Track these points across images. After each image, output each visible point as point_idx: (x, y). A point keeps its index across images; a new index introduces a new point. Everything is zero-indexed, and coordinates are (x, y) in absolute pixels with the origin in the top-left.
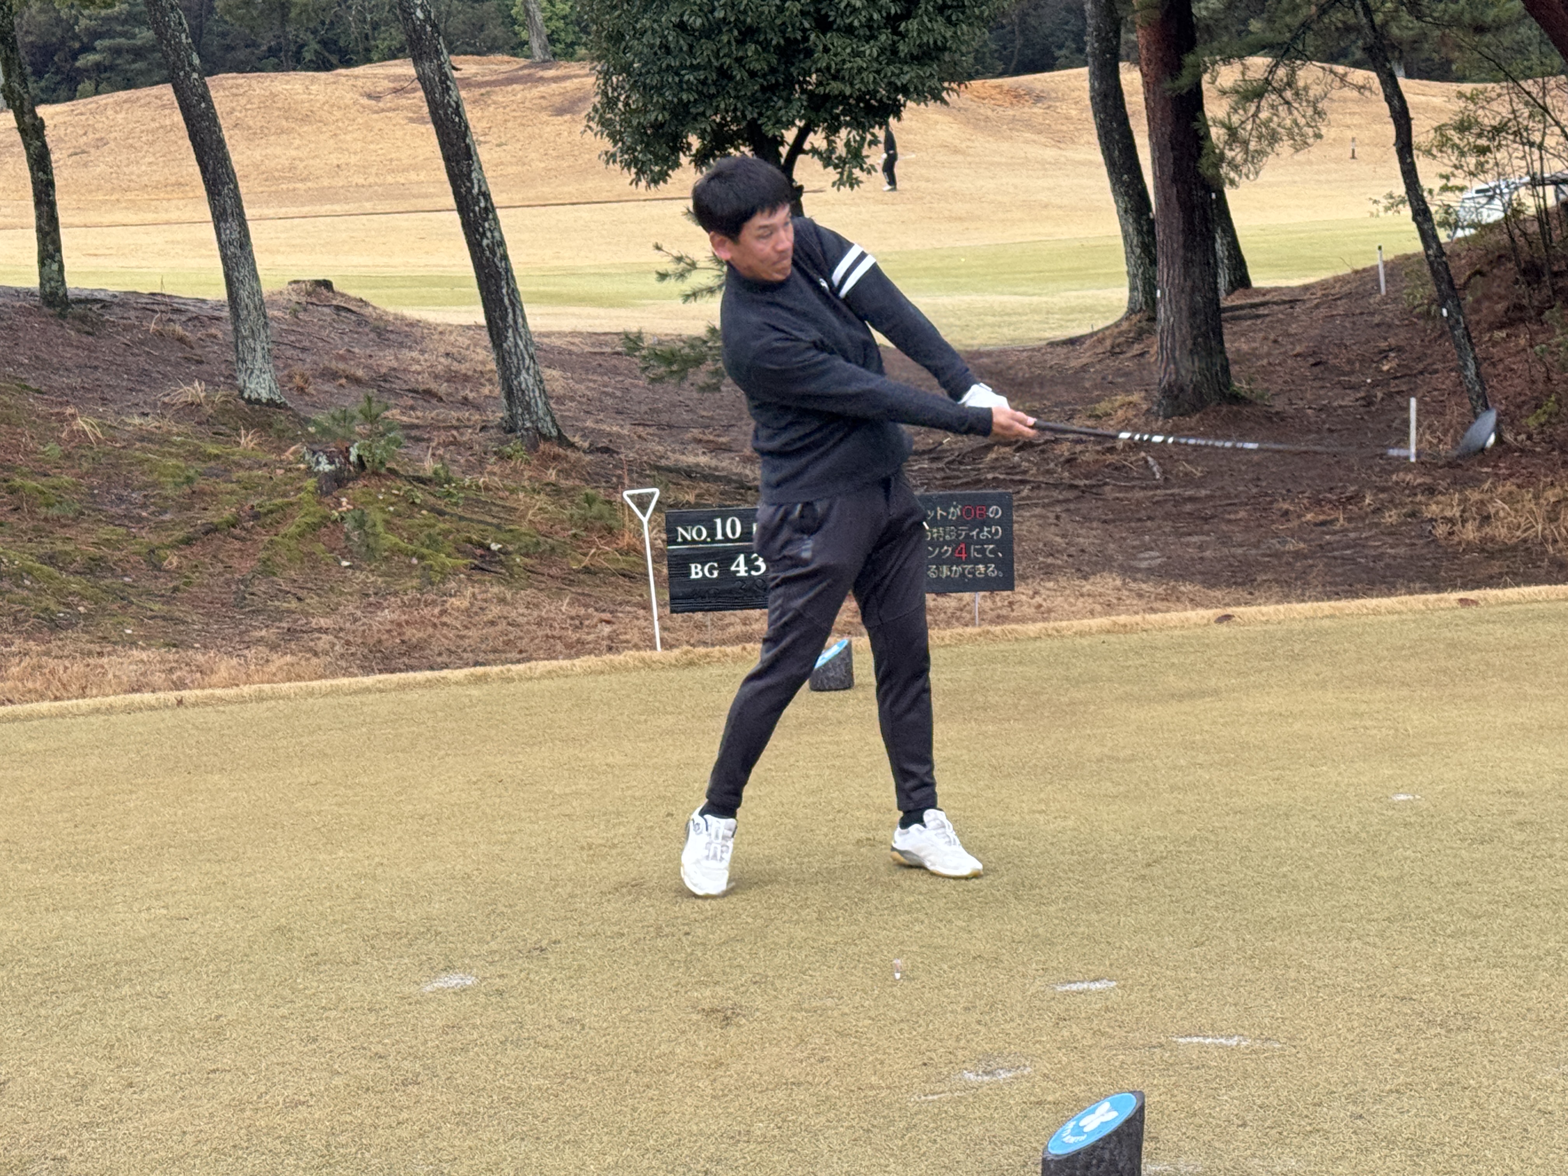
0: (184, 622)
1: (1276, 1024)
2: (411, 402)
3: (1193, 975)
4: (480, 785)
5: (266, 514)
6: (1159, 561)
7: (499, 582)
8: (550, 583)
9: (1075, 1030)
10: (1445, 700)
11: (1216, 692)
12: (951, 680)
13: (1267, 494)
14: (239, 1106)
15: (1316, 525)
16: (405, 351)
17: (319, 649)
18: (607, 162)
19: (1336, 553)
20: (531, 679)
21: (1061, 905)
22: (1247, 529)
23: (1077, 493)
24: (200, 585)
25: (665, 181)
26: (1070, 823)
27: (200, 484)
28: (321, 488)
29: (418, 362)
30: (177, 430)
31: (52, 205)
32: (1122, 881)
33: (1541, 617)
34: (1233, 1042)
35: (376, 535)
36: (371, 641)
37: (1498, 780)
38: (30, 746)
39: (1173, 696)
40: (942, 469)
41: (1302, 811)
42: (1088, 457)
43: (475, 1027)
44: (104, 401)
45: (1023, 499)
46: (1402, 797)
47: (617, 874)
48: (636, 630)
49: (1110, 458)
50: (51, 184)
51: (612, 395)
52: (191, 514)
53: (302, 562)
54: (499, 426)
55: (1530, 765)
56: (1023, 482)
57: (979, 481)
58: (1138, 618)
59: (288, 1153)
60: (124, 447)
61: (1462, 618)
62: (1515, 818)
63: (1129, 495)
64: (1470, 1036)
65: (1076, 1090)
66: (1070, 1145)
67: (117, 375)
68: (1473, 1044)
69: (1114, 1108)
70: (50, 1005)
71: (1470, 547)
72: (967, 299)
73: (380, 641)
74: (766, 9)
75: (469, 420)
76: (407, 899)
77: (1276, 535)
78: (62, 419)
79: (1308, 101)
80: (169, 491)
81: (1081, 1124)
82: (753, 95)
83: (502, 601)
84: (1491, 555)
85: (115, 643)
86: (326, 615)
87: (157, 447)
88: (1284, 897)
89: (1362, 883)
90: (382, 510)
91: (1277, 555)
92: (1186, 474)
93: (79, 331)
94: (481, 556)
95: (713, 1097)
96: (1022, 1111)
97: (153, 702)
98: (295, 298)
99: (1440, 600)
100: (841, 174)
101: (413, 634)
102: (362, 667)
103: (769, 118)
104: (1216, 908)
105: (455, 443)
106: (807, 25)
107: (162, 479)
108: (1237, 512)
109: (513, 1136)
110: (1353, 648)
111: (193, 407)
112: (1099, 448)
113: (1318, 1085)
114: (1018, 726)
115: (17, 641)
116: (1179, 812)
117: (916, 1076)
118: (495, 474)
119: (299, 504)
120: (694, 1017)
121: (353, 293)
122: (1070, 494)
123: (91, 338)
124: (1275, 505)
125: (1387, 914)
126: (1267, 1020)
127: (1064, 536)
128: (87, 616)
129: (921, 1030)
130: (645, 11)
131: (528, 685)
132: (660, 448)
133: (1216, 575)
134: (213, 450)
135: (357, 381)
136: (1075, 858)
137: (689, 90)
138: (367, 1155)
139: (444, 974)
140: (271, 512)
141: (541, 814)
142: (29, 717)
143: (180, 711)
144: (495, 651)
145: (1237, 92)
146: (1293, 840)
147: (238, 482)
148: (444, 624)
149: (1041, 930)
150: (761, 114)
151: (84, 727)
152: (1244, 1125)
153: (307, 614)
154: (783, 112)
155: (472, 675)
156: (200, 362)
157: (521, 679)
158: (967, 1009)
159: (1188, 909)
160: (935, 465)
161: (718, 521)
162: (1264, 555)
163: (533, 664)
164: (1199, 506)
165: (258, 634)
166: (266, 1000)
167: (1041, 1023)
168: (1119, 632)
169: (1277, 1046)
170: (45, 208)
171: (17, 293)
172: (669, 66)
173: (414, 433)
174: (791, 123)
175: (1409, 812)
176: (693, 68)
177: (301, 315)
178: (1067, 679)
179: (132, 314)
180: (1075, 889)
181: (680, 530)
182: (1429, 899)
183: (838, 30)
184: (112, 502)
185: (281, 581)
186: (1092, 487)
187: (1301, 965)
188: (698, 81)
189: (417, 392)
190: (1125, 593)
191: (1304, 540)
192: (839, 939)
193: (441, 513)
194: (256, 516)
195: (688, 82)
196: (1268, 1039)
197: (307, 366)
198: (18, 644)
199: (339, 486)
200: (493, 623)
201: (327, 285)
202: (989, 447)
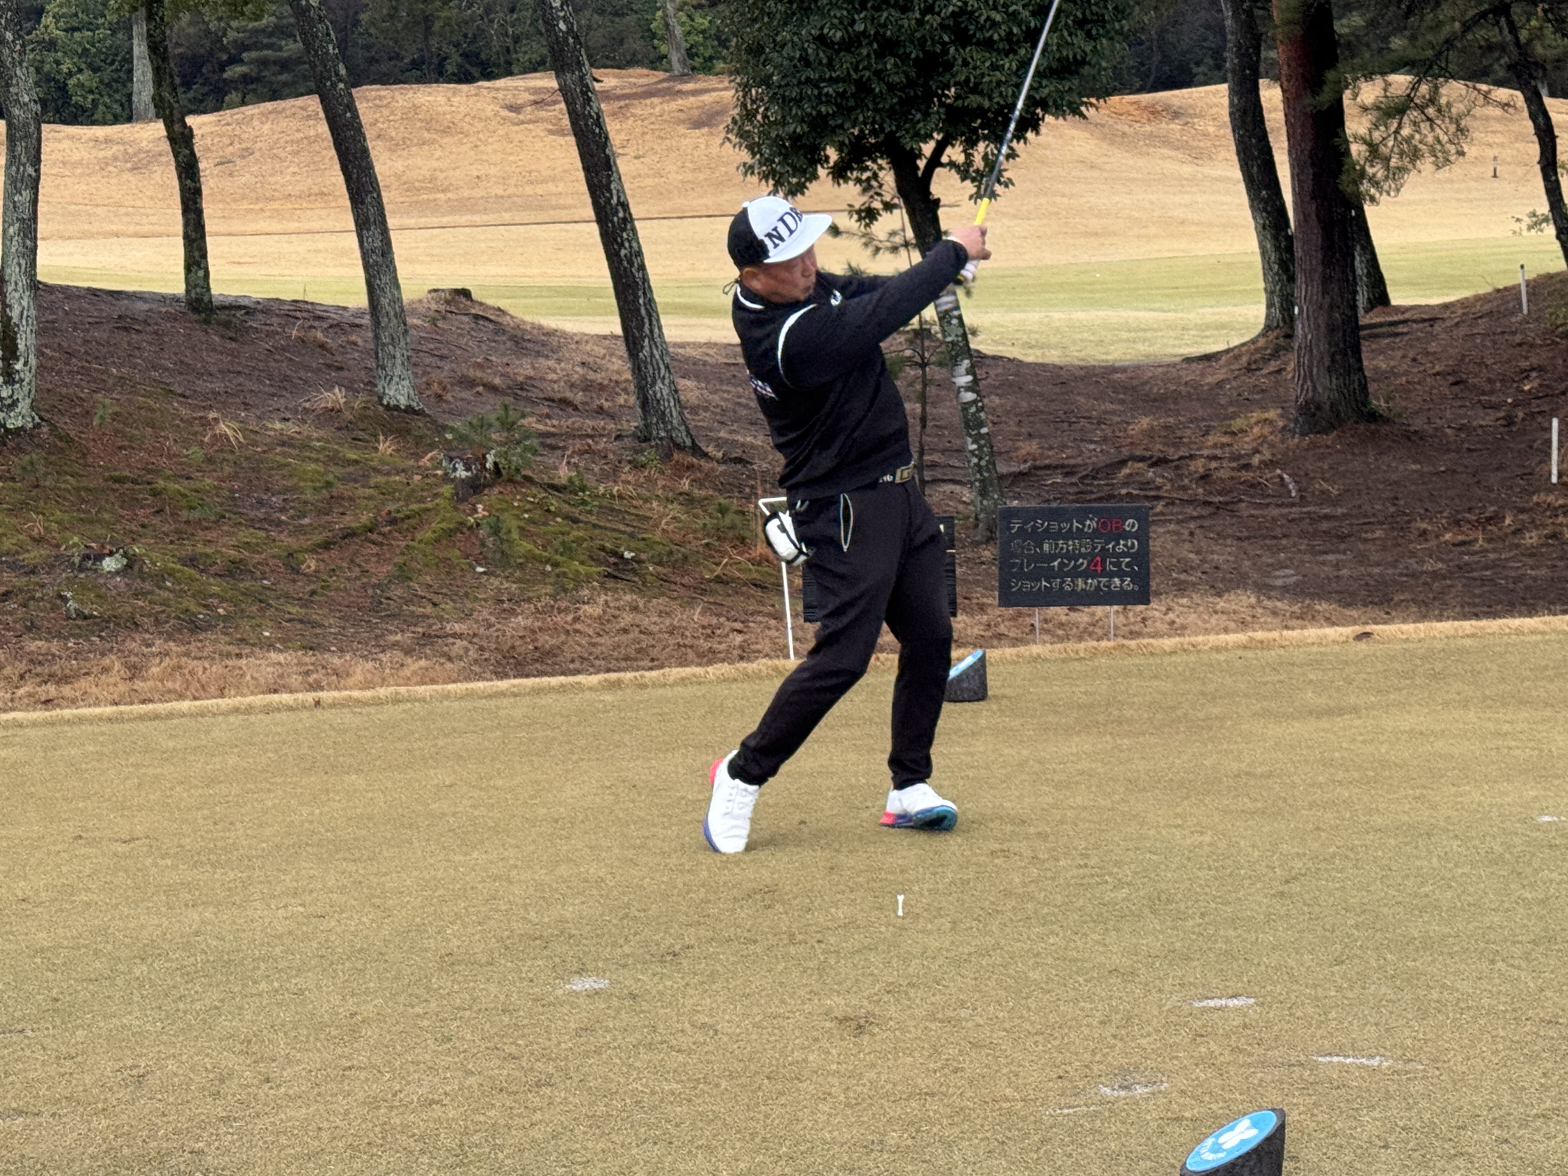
0: (321, 626)
1: (1418, 1044)
2: (546, 410)
3: (1333, 993)
4: (614, 789)
5: (402, 520)
6: (1294, 579)
7: (632, 591)
8: (683, 591)
9: (1213, 1047)
11: (1355, 710)
12: (1085, 693)
13: (1405, 514)
14: (373, 1103)
15: (1454, 545)
16: (541, 360)
17: (453, 654)
18: (745, 174)
19: (1475, 574)
20: (665, 685)
21: (1199, 921)
22: (1384, 549)
23: (1211, 510)
24: (338, 589)
25: (803, 194)
26: (1207, 839)
27: (340, 488)
28: (457, 494)
29: (554, 371)
30: (317, 436)
31: (199, 213)
32: (1259, 897)
34: (1375, 1062)
35: (511, 542)
36: (505, 648)
38: (171, 744)
39: (1311, 712)
40: (1075, 484)
41: (1444, 830)
42: (1224, 474)
43: (608, 1030)
44: (246, 406)
45: (1158, 514)
46: (1547, 819)
47: (750, 880)
48: (767, 641)
49: (1246, 475)
50: (198, 193)
51: (746, 406)
52: (329, 518)
53: (438, 568)
54: (634, 436)
56: (1158, 498)
57: (1114, 496)
58: (1275, 634)
59: (422, 1152)
60: (264, 452)
63: (1265, 512)
65: (1214, 1107)
66: (1208, 1162)
67: (259, 381)
69: (1255, 1125)
70: (189, 1000)
72: (1102, 314)
73: (513, 647)
74: (906, 23)
75: (604, 429)
76: (541, 902)
77: (1413, 554)
78: (205, 423)
79: (1450, 118)
80: (309, 496)
81: (1220, 1141)
82: (892, 107)
83: (635, 609)
85: (254, 645)
86: (459, 620)
87: (297, 452)
88: (1426, 917)
89: (1506, 905)
90: (517, 517)
91: (1413, 575)
92: (1323, 492)
93: (223, 337)
94: (615, 564)
95: (847, 1105)
96: (1159, 1126)
97: (291, 703)
98: (434, 306)
100: (979, 187)
101: (547, 641)
102: (496, 673)
103: (907, 131)
104: (1356, 926)
105: (589, 451)
106: (946, 38)
107: (302, 484)
108: (1373, 532)
109: (646, 1140)
110: (1495, 667)
111: (333, 412)
112: (1234, 465)
113: (1461, 1108)
114: (1153, 740)
115: (158, 642)
116: (1318, 829)
117: (1050, 1090)
118: (629, 483)
119: (436, 509)
120: (828, 1025)
121: (490, 302)
122: (1205, 511)
123: (234, 345)
124: (1413, 525)
125: (1532, 937)
126: (1409, 1041)
127: (1198, 553)
128: (226, 618)
129: (1057, 1042)
130: (785, 24)
131: (661, 691)
133: (1352, 594)
134: (352, 455)
135: (493, 389)
136: (1212, 873)
137: (828, 102)
138: (501, 1156)
139: (576, 977)
140: (408, 517)
141: (674, 820)
142: (170, 715)
143: (318, 712)
144: (626, 659)
145: (1379, 108)
146: (1435, 860)
147: (376, 487)
148: (577, 631)
149: (1178, 945)
150: (899, 127)
151: (224, 726)
152: (1386, 1147)
153: (441, 619)
154: (921, 125)
155: (606, 680)
156: (341, 369)
157: (654, 685)
158: (1102, 1023)
159: (1328, 927)
160: (1068, 480)
162: (1401, 575)
163: (666, 670)
164: (1335, 524)
165: (392, 638)
166: (402, 999)
167: (1178, 1039)
168: (1256, 648)
169: (1421, 1067)
170: (192, 215)
171: (163, 299)
172: (808, 79)
173: (549, 441)
174: (928, 137)
175: (1554, 834)
176: (833, 81)
177: (440, 324)
178: (1203, 694)
179: (275, 320)
180: (1213, 905)
183: (978, 43)
184: (252, 505)
185: (417, 587)
186: (1227, 503)
187: (1444, 986)
188: (837, 93)
189: (553, 400)
190: (1260, 610)
191: (1442, 561)
192: (973, 950)
193: (575, 521)
194: (393, 522)
195: (827, 94)
196: (1410, 1060)
197: (445, 373)
198: (159, 644)
199: (475, 493)
200: (625, 631)
201: (465, 293)
202: (1123, 463)
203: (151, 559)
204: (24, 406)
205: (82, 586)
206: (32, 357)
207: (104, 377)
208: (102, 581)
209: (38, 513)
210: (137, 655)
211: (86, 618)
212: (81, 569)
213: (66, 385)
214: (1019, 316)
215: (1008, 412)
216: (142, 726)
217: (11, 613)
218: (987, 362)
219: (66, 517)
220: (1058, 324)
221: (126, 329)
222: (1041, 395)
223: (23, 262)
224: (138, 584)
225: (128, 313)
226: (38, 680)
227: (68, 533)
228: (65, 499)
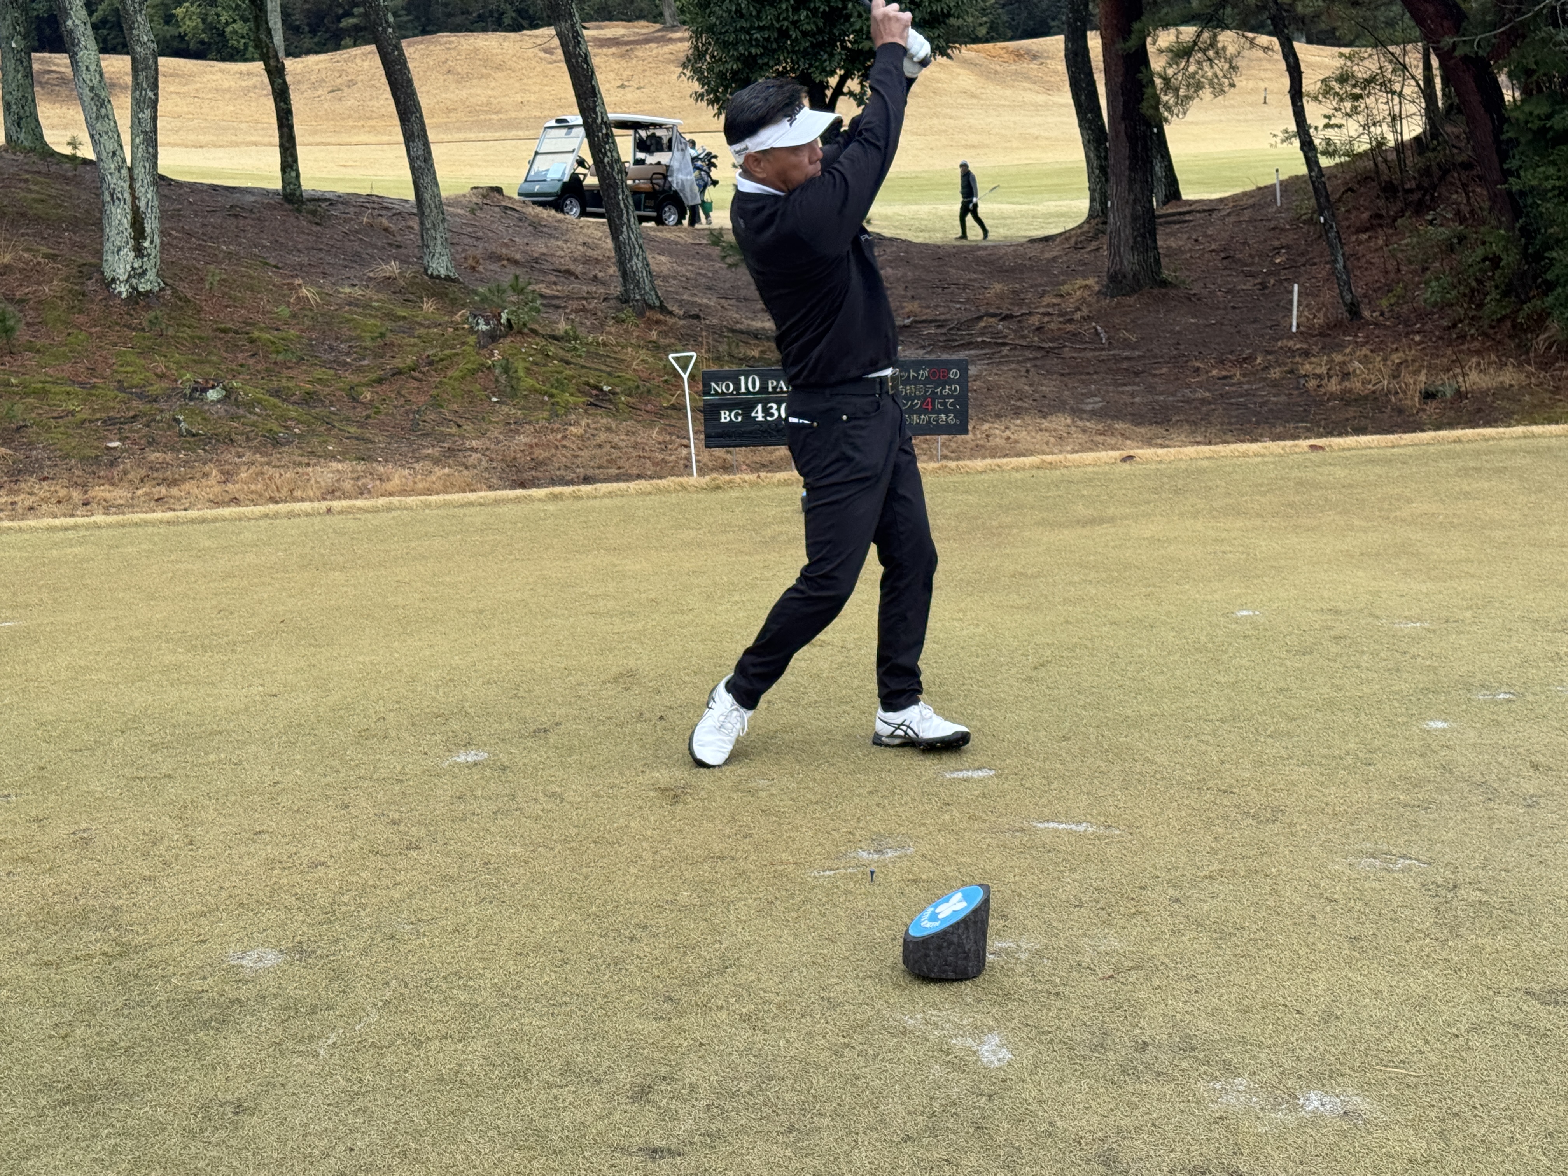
0: (372, 442)
1: (1118, 812)
2: (554, 279)
3: (1058, 766)
5: (438, 362)
6: (1100, 405)
7: (608, 416)
8: (646, 416)
9: (956, 813)
10: (1290, 529)
11: (1112, 520)
13: (1184, 355)
14: (270, 864)
15: (1219, 379)
16: (552, 241)
17: (469, 464)
18: (697, 100)
19: (1233, 401)
22: (1168, 382)
23: (1043, 353)
24: (387, 414)
26: (980, 630)
27: (390, 338)
28: (479, 343)
29: (562, 249)
30: (377, 298)
31: (291, 127)
32: (1012, 681)
33: (1372, 461)
34: (1082, 828)
35: (519, 379)
36: (509, 459)
37: (1322, 598)
38: (207, 543)
39: (1078, 522)
40: (945, 334)
41: (1164, 623)
42: (1053, 326)
43: (476, 798)
44: (324, 275)
45: (1003, 357)
46: (1245, 613)
47: (618, 666)
49: (1070, 327)
50: (289, 112)
51: (705, 276)
52: (382, 360)
53: (463, 398)
54: (617, 298)
55: (1349, 587)
56: (1004, 344)
57: (971, 343)
58: (1061, 457)
60: (336, 310)
61: (1310, 459)
62: (1332, 633)
63: (1081, 355)
64: (1276, 828)
65: (947, 870)
66: (927, 928)
67: (336, 256)
68: (1278, 834)
69: (966, 898)
71: (1332, 396)
73: (515, 459)
75: (596, 293)
76: (450, 683)
77: (1188, 386)
78: (292, 287)
79: (1225, 59)
80: (368, 343)
81: (937, 911)
82: (806, 49)
83: (609, 429)
84: (1348, 404)
85: (320, 457)
86: (477, 438)
87: (360, 310)
88: (1140, 698)
89: (1204, 688)
90: (524, 360)
91: (1188, 401)
92: (1125, 340)
93: (310, 222)
94: (596, 395)
95: (653, 868)
96: (900, 888)
97: (309, 510)
98: (475, 200)
99: (1296, 446)
101: (541, 454)
103: (817, 68)
105: (584, 310)
107: (363, 334)
108: (1161, 368)
110: (1223, 484)
111: (389, 281)
112: (1061, 319)
113: (1145, 870)
116: (1067, 622)
117: (818, 854)
118: (611, 333)
119: (463, 354)
120: (652, 794)
122: (1039, 355)
123: (319, 228)
124: (1189, 364)
125: (1220, 716)
126: (1112, 808)
127: (1031, 385)
128: (300, 436)
129: (832, 811)
132: (737, 316)
133: (1142, 416)
134: (402, 313)
135: (516, 262)
136: (979, 660)
137: (757, 46)
138: (363, 914)
139: (462, 751)
140: (442, 360)
141: (573, 612)
142: (215, 520)
143: (327, 518)
144: (599, 468)
145: (1172, 51)
146: (1153, 649)
147: (419, 337)
148: (564, 446)
150: (811, 65)
151: (253, 529)
152: (1080, 906)
153: (463, 437)
154: (827, 63)
155: (550, 493)
156: (399, 247)
158: (870, 793)
159: (1062, 707)
160: (939, 331)
161: (742, 378)
162: (1178, 401)
164: (1133, 363)
165: (426, 451)
167: (928, 807)
168: (1046, 468)
169: (1118, 832)
170: (285, 130)
171: (266, 193)
172: (742, 28)
173: (555, 302)
174: (832, 73)
175: (1248, 626)
176: (761, 29)
177: (478, 213)
178: (1000, 506)
179: (352, 210)
180: (975, 688)
181: (713, 384)
182: (1256, 703)
184: (325, 350)
185: (446, 412)
186: (1055, 348)
187: (1147, 760)
188: (764, 39)
189: (560, 271)
190: (1073, 429)
191: (1209, 390)
192: (779, 727)
193: (568, 363)
194: (431, 363)
195: (756, 39)
196: (1110, 826)
197: (480, 250)
198: (248, 456)
199: (493, 342)
200: (600, 446)
201: (498, 190)
202: (980, 318)
203: (244, 391)
204: (151, 275)
205: (192, 411)
206: (156, 236)
207: (217, 252)
208: (206, 407)
209: (160, 356)
210: (230, 464)
211: (194, 435)
212: (191, 398)
213: (186, 258)
214: (914, 208)
215: (898, 280)
216: (190, 529)
217: (137, 432)
218: (885, 242)
219: (183, 359)
220: (942, 213)
221: (236, 216)
222: (923, 267)
223: (147, 165)
224: (233, 410)
225: (239, 204)
226: (155, 482)
227: (183, 371)
228: (182, 344)
